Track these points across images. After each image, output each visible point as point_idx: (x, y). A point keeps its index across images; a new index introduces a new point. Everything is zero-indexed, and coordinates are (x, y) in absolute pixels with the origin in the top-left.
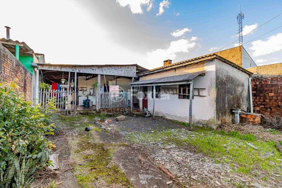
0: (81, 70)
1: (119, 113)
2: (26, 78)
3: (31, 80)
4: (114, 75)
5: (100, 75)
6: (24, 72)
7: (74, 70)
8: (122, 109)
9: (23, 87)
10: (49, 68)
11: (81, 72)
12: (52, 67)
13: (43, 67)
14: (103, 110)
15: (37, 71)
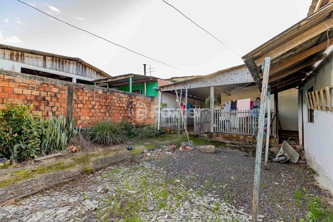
0: (192, 85)
1: (244, 143)
2: (134, 100)
3: (152, 101)
4: (234, 83)
5: (213, 87)
6: (126, 96)
7: (185, 87)
8: (249, 138)
9: (124, 107)
10: (167, 88)
11: (192, 87)
12: (169, 88)
13: (163, 89)
14: (217, 134)
15: (160, 93)
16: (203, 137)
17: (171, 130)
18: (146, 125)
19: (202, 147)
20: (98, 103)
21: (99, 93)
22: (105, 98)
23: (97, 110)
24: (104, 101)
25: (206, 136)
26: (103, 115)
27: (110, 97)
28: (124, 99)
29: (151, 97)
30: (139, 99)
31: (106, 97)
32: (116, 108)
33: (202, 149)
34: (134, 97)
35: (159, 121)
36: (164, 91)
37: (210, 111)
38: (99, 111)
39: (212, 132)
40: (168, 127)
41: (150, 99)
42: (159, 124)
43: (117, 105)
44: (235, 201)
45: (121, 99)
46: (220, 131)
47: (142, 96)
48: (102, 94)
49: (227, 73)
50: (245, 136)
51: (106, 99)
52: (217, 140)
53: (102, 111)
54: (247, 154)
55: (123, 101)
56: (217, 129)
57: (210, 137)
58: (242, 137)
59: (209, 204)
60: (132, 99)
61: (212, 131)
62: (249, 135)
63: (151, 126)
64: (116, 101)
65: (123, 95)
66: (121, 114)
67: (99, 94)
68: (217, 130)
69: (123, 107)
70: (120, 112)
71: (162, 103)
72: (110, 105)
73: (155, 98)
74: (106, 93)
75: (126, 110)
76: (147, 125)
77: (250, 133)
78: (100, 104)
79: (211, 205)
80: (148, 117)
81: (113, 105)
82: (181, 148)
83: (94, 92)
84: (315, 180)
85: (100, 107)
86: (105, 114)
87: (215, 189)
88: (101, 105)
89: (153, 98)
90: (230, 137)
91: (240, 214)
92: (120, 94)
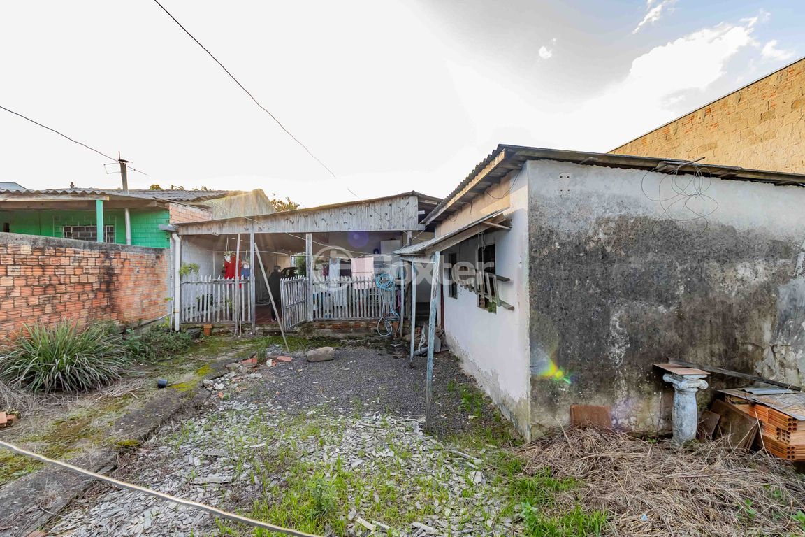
0: (265, 226)
1: (367, 334)
2: (114, 262)
3: (158, 261)
4: (350, 230)
5: (311, 234)
6: (96, 253)
7: (248, 229)
8: (374, 324)
9: (92, 283)
10: (199, 229)
11: (265, 231)
12: (204, 228)
13: (187, 229)
14: (321, 324)
15: (178, 240)
16: (293, 332)
17: (213, 327)
18: (148, 321)
19: (311, 353)
20: (22, 282)
21: (22, 252)
22: (39, 265)
23: (18, 302)
24: (38, 272)
25: (299, 329)
26: (37, 312)
27: (53, 261)
28: (91, 262)
29: (155, 249)
30: (127, 259)
31: (43, 262)
32: (70, 289)
33: (311, 356)
34: (115, 255)
35: (177, 309)
36: (190, 234)
37: (306, 281)
38: (25, 304)
39: (310, 322)
40: (205, 321)
41: (153, 256)
42: (177, 315)
43: (74, 279)
44: (398, 412)
45: (82, 264)
46: (326, 317)
47: (134, 250)
48: (32, 255)
49: (336, 210)
50: (369, 322)
51: (43, 268)
52: (321, 335)
53: (34, 301)
54: (380, 352)
55: (87, 267)
56: (320, 315)
57: (309, 332)
58: (363, 324)
59: (374, 423)
60: (110, 259)
61: (311, 318)
62: (375, 320)
63: (158, 322)
64: (69, 271)
65: (87, 252)
66: (84, 302)
67: (22, 256)
68: (320, 317)
69: (88, 283)
70: (81, 299)
71: (184, 264)
72: (55, 281)
73: (164, 251)
74: (42, 250)
75: (97, 289)
76: (150, 323)
77: (375, 315)
78: (27, 282)
79: (376, 423)
80: (151, 301)
81: (62, 282)
82: (269, 363)
83: (9, 251)
84: (460, 369)
85: (26, 292)
86: (43, 309)
87: (369, 407)
88: (29, 286)
89: (159, 252)
90: (343, 327)
91: (409, 421)
92: (80, 250)
